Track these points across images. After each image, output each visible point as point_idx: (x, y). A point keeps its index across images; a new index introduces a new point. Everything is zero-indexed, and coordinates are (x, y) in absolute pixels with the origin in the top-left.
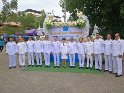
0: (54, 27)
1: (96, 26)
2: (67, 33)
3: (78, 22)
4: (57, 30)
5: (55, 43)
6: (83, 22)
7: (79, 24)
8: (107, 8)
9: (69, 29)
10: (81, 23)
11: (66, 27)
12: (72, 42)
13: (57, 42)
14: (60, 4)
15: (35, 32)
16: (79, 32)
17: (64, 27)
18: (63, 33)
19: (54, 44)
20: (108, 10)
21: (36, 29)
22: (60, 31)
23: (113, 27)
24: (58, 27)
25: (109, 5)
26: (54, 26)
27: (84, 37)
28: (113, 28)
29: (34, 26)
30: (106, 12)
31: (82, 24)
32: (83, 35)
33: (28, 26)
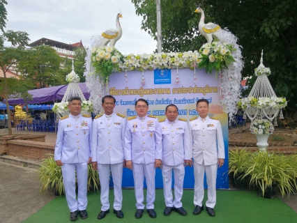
0: (121, 70)
1: (261, 65)
2: (167, 91)
3: (205, 53)
4: (134, 81)
5: (141, 126)
6: (224, 51)
7: (211, 58)
8: (280, 18)
9: (174, 75)
10: (218, 53)
11: (165, 69)
12: (172, 119)
13: (147, 119)
14: (136, 5)
15: (59, 93)
16: (207, 87)
17: (157, 69)
18: (153, 91)
19: (136, 130)
20: (282, 21)
21: (60, 87)
22: (143, 84)
23: (291, 73)
24: (137, 70)
25: (284, 7)
26: (123, 67)
27: (224, 101)
28: (290, 78)
29: (56, 80)
30: (278, 28)
31: (221, 57)
32: (223, 97)
33: (40, 80)
